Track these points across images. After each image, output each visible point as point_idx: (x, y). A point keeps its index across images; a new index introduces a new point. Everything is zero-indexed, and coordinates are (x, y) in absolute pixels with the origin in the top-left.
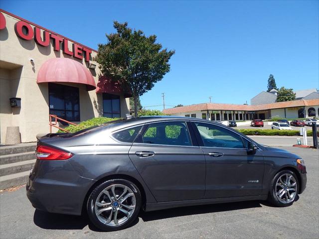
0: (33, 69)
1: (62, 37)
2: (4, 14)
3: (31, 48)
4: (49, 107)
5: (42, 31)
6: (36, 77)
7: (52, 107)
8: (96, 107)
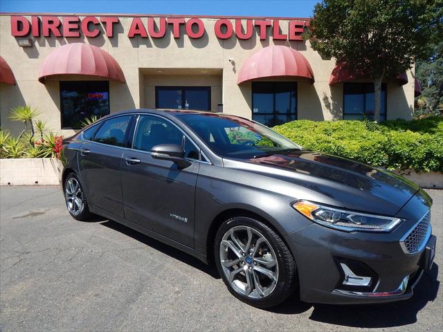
0: (234, 70)
1: (271, 18)
2: (202, 20)
3: (232, 46)
4: (252, 111)
5: (244, 23)
6: (237, 79)
7: (256, 110)
8: (328, 106)
